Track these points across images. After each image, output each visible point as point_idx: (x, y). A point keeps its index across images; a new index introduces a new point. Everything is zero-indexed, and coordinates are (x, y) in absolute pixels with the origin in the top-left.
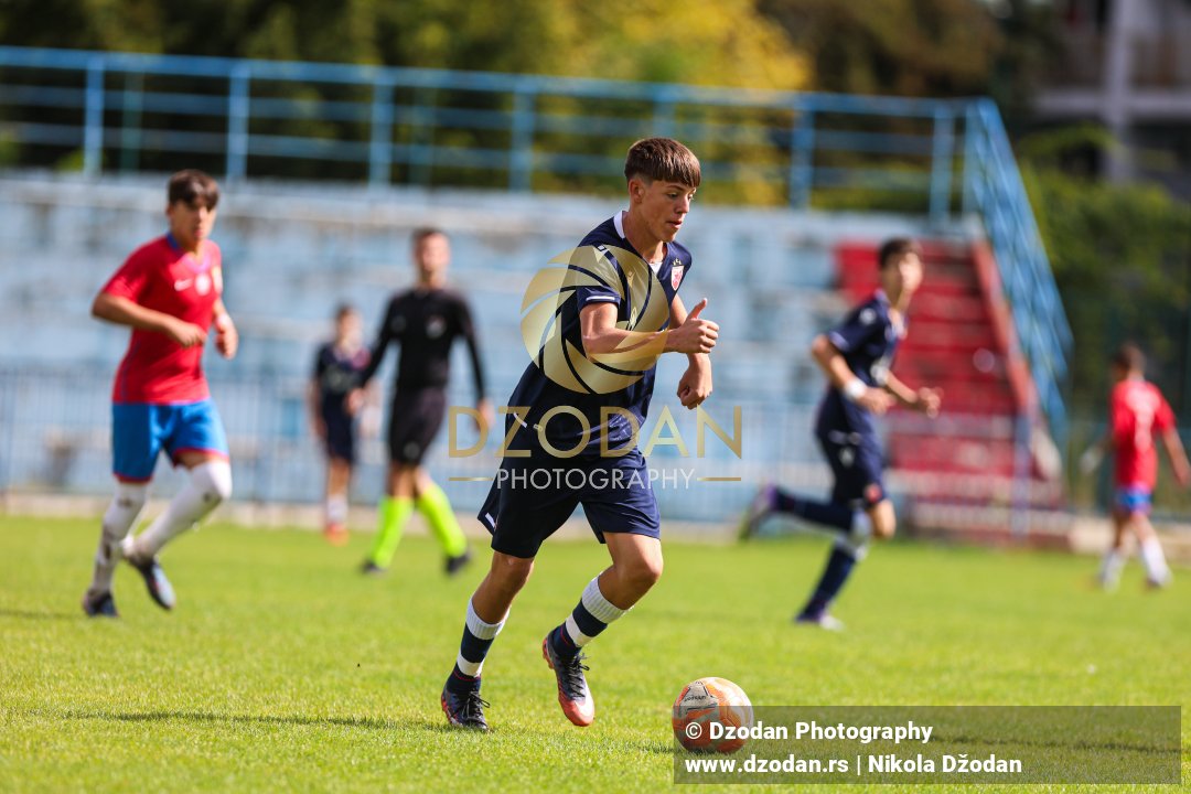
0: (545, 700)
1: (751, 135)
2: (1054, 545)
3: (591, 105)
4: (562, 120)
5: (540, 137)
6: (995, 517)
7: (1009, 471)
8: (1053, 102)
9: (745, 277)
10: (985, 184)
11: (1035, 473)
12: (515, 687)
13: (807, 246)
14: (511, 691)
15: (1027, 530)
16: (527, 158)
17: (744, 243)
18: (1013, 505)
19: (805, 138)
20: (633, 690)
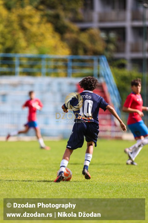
0: (24, 172)
1: (60, 64)
2: (119, 139)
3: (30, 59)
4: (24, 62)
5: (21, 65)
6: (108, 134)
7: (111, 125)
8: (116, 55)
9: (60, 90)
10: (104, 72)
11: (115, 125)
12: (18, 169)
13: (71, 84)
14: (18, 170)
15: (114, 136)
16: (18, 69)
17: (60, 84)
18: (112, 131)
19: (70, 64)
20: (40, 169)
